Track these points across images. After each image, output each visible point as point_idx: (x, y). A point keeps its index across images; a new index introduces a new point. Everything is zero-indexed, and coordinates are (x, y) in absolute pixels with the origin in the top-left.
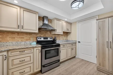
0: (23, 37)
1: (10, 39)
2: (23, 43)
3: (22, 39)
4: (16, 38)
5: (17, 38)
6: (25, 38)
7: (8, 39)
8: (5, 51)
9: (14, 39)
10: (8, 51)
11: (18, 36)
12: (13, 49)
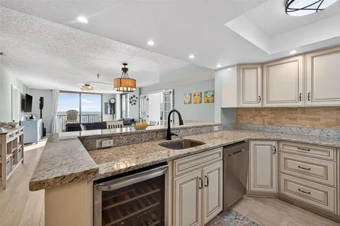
0: (317, 117)
1: (288, 120)
2: (316, 132)
3: (313, 122)
4: (298, 120)
5: (301, 119)
6: (323, 121)
7: (284, 120)
8: (273, 140)
9: (294, 122)
10: (279, 141)
11: (304, 116)
12: (286, 141)
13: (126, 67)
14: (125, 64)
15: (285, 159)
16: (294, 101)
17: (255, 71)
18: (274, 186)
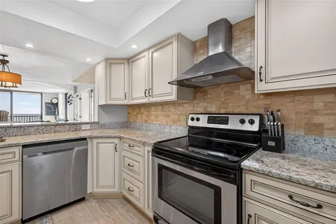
13: (6, 58)
14: (4, 56)
15: (124, 157)
16: (141, 98)
17: (123, 65)
18: (117, 186)
